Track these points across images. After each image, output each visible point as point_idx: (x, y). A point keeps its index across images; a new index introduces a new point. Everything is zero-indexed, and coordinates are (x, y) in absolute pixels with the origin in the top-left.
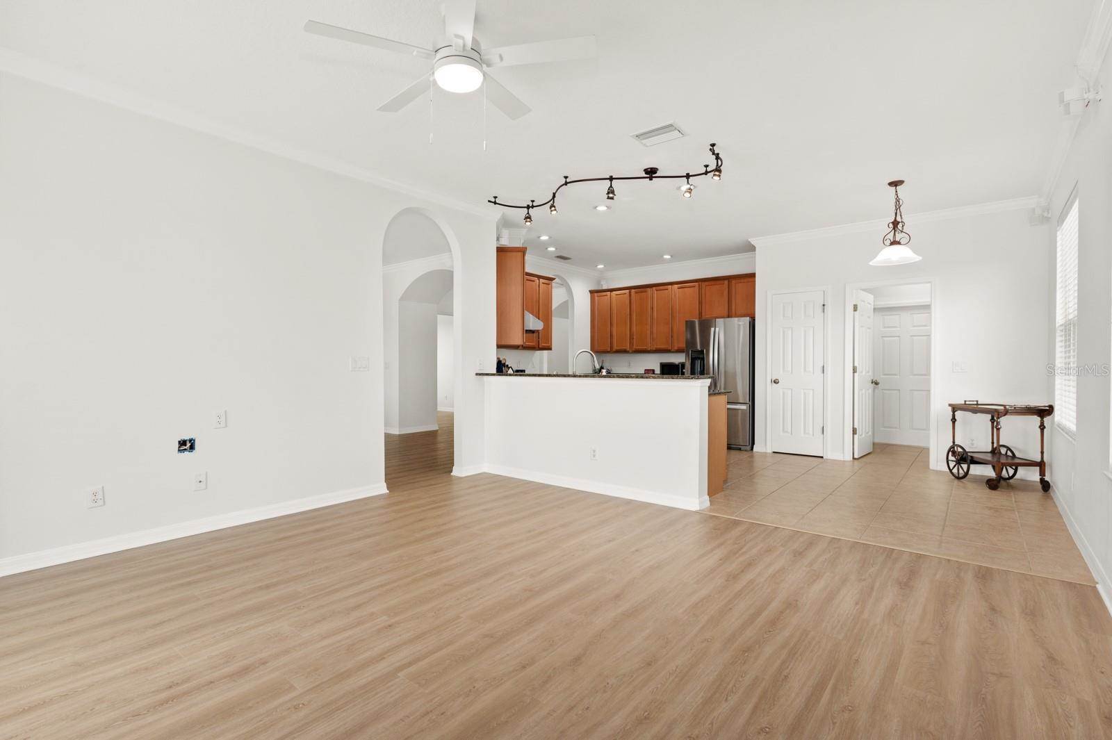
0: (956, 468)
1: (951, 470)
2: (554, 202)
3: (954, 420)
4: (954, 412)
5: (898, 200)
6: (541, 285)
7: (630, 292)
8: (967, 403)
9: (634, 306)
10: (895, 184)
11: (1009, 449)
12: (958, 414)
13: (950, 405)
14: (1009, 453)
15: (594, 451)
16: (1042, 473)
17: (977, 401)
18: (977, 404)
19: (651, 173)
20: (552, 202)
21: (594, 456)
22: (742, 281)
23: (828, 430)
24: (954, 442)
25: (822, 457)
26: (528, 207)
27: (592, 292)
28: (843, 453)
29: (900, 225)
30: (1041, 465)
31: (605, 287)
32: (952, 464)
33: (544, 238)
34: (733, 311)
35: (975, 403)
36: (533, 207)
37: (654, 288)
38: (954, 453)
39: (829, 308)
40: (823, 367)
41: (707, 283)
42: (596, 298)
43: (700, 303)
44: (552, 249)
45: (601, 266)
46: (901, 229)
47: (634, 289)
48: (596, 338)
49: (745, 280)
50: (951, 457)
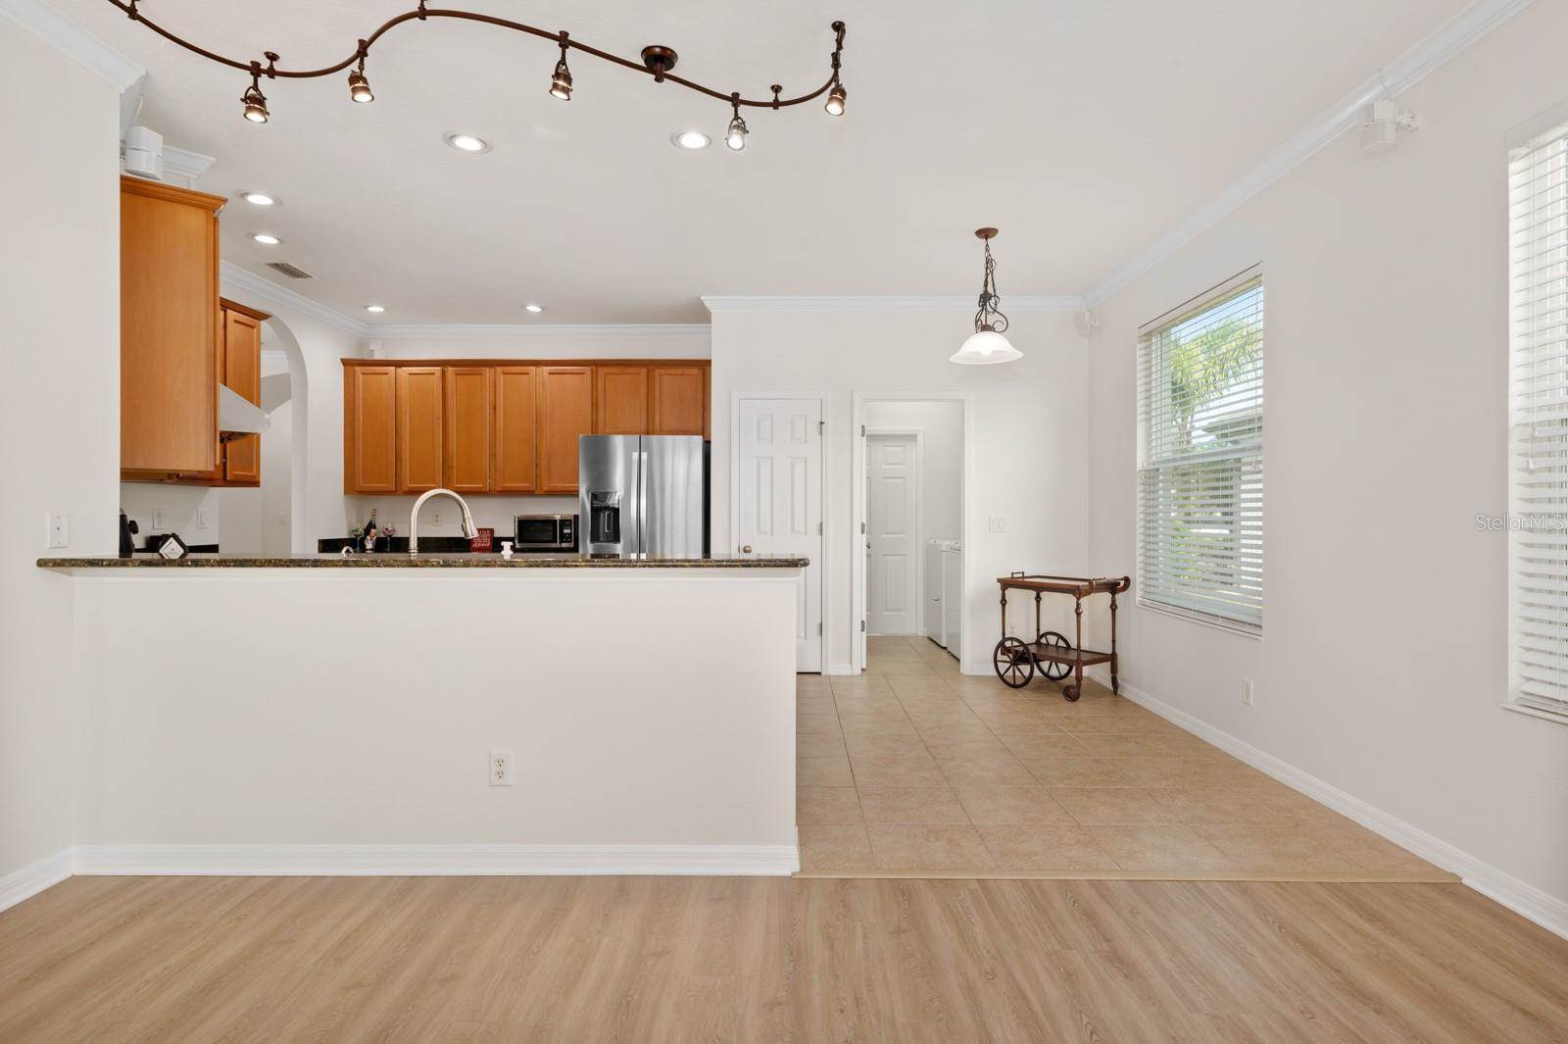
0: (1011, 671)
1: (1001, 676)
2: (361, 67)
3: (1004, 602)
4: (1003, 591)
5: (989, 261)
6: (231, 325)
7: (443, 372)
8: (1015, 576)
9: (452, 403)
10: (986, 233)
11: (1060, 637)
12: (1010, 592)
13: (999, 580)
14: (1061, 643)
15: (500, 763)
16: (1114, 670)
17: (1023, 573)
18: (1023, 577)
19: (658, 61)
20: (355, 66)
21: (500, 775)
22: (672, 371)
23: (829, 630)
24: (1004, 634)
25: (819, 673)
26: (255, 70)
27: (346, 362)
28: (851, 663)
29: (993, 300)
30: (1112, 658)
31: (379, 356)
32: (1003, 667)
33: (259, 200)
34: (657, 422)
35: (1021, 575)
36: (272, 73)
37: (499, 369)
38: (1006, 651)
39: (828, 428)
40: (821, 524)
41: (607, 370)
42: (360, 378)
43: (595, 405)
44: (266, 239)
45: (375, 309)
46: (993, 306)
47: (453, 366)
48: (360, 460)
49: (679, 371)
50: (1000, 657)
